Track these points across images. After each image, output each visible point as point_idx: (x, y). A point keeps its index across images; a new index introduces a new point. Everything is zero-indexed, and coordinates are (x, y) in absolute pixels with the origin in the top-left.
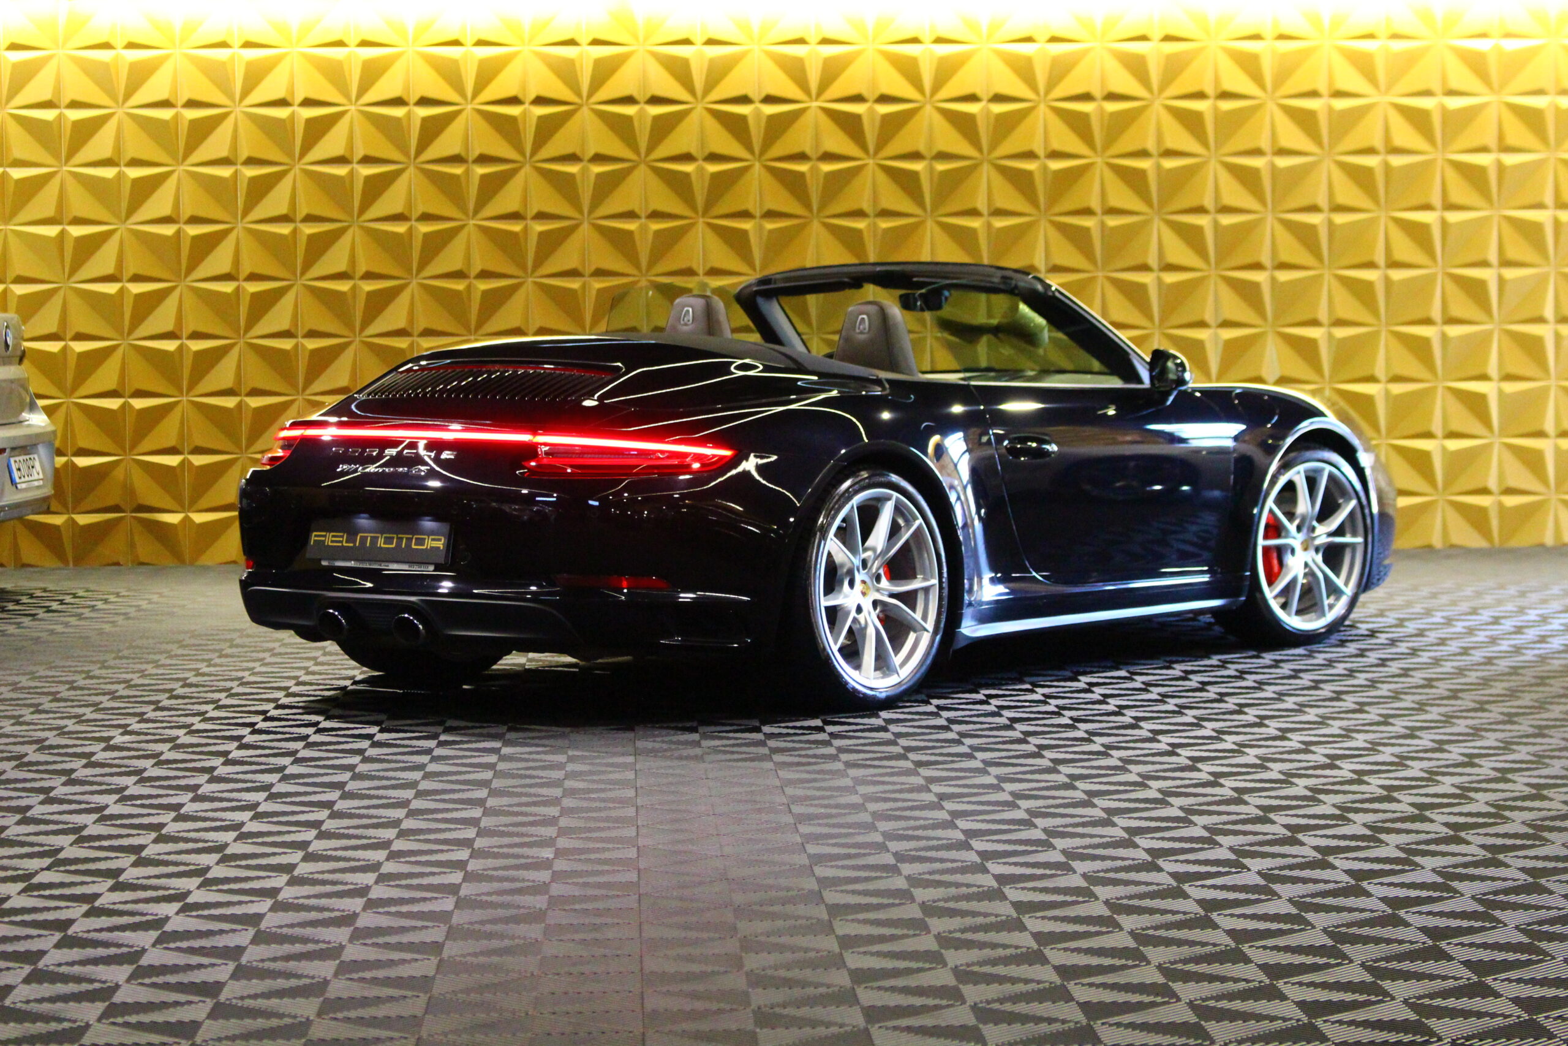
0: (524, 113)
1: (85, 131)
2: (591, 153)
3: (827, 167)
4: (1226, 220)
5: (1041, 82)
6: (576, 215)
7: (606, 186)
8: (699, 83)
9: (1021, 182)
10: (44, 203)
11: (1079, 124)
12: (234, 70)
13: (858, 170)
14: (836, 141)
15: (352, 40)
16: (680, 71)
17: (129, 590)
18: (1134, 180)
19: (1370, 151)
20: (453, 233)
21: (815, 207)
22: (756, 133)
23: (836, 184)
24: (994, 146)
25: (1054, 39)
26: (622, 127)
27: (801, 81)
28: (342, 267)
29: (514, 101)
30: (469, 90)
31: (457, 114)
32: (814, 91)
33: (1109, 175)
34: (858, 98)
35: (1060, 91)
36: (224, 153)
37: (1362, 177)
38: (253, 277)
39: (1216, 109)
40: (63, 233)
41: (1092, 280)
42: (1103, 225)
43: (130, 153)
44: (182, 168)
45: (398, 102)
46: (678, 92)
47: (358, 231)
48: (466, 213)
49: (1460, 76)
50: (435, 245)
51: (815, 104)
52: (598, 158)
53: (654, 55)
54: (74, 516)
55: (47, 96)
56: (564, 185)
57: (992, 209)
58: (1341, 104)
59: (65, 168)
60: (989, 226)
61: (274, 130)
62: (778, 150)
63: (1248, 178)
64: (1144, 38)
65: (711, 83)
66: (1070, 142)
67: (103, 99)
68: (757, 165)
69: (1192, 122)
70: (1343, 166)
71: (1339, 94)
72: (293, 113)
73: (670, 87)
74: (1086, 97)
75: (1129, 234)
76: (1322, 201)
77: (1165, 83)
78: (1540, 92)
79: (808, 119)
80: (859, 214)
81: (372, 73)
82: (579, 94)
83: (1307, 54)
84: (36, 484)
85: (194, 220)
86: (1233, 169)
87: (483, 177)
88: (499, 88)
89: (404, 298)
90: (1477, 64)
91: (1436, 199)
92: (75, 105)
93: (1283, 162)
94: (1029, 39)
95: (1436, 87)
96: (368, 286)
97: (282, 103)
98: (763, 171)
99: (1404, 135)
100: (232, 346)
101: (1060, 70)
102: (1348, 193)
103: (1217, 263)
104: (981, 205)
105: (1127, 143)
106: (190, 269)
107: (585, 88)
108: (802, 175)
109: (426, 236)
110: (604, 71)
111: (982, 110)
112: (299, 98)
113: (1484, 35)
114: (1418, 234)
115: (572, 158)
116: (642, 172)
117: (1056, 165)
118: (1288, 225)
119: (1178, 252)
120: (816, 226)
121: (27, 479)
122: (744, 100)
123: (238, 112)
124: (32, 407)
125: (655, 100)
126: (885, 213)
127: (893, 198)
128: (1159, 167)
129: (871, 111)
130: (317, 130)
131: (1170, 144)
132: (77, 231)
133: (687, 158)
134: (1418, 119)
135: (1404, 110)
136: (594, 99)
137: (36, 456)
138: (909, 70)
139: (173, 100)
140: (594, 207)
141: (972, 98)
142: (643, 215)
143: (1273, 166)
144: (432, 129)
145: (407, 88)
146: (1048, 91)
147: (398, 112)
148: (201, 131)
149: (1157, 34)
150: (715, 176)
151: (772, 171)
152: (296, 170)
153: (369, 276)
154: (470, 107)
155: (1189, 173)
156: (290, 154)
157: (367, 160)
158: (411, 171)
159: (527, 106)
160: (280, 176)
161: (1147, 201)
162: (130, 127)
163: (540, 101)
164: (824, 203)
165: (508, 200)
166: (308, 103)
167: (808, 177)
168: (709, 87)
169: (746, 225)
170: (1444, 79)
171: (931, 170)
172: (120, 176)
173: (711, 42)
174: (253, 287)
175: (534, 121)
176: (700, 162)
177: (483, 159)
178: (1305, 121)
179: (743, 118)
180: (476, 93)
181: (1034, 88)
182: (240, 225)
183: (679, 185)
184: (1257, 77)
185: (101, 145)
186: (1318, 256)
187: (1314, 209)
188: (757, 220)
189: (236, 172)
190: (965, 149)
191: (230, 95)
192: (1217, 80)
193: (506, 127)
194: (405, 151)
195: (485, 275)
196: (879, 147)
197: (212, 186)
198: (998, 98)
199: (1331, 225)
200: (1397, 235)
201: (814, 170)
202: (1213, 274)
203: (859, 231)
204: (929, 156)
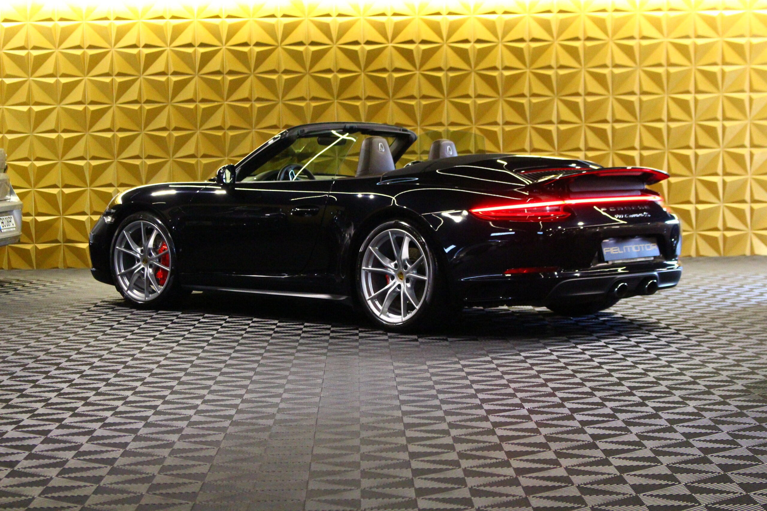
0: (250, 50)
1: (40, 61)
2: (283, 69)
3: (396, 75)
4: (590, 99)
5: (500, 33)
6: (275, 98)
7: (290, 85)
8: (334, 36)
9: (491, 82)
10: (21, 95)
11: (518, 53)
12: (111, 32)
13: (411, 76)
14: (401, 62)
15: (168, 16)
16: (325, 29)
17: (58, 280)
18: (545, 80)
19: (660, 65)
20: (216, 108)
21: (391, 94)
22: (362, 60)
23: (401, 83)
24: (477, 64)
25: (505, 13)
26: (297, 57)
27: (383, 33)
28: (164, 125)
29: (245, 44)
30: (224, 40)
31: (218, 51)
32: (390, 38)
33: (533, 77)
34: (411, 42)
35: (509, 37)
36: (106, 71)
37: (655, 78)
38: (121, 130)
39: (584, 46)
40: (30, 109)
41: (526, 128)
42: (530, 102)
43: (63, 71)
44: (87, 78)
45: (190, 45)
46: (325, 40)
47: (171, 108)
48: (223, 98)
49: (703, 29)
50: (208, 114)
51: (390, 45)
52: (286, 72)
53: (313, 22)
54: (36, 245)
55: (22, 44)
56: (270, 85)
57: (476, 94)
58: (645, 43)
59: (31, 79)
60: (475, 102)
61: (131, 60)
62: (373, 67)
63: (600, 79)
64: (549, 11)
65: (341, 35)
66: (514, 62)
67: (49, 45)
68: (363, 74)
69: (573, 52)
70: (646, 72)
71: (644, 38)
72: (140, 51)
73: (321, 38)
74: (522, 40)
75: (544, 106)
76: (637, 90)
77: (560, 34)
78: (742, 36)
79: (386, 52)
80: (412, 97)
81: (177, 32)
82: (276, 41)
83: (629, 18)
84: (12, 229)
85: (93, 103)
86: (593, 75)
87: (231, 81)
88: (238, 38)
89: (193, 140)
90: (711, 23)
91: (692, 88)
92: (35, 48)
93: (617, 71)
94: (494, 13)
95: (691, 34)
96: (176, 134)
97: (134, 46)
98: (366, 78)
99: (676, 57)
100: (111, 163)
101: (509, 27)
102: (649, 86)
103: (586, 119)
104: (471, 93)
105: (541, 62)
106: (91, 126)
107: (280, 37)
108: (384, 79)
109: (204, 109)
110: (288, 30)
111: (471, 47)
112: (142, 44)
113: (714, 9)
114: (683, 105)
115: (273, 72)
116: (307, 78)
117: (507, 73)
118: (620, 101)
119: (567, 114)
120: (391, 104)
121: (7, 227)
122: (356, 43)
123: (113, 51)
124: (12, 193)
125: (313, 43)
126: (424, 97)
127: (428, 89)
128: (557, 74)
129: (418, 48)
130: (151, 59)
131: (563, 62)
132: (36, 108)
133: (329, 71)
134: (683, 50)
135: (676, 45)
136: (284, 43)
137: (12, 216)
138: (436, 28)
139: (82, 45)
140: (284, 95)
141: (466, 41)
142: (308, 98)
143: (612, 73)
144: (206, 58)
145: (194, 38)
146: (503, 37)
147: (190, 50)
148: (95, 60)
149: (555, 9)
150: (342, 80)
151: (370, 77)
152: (141, 78)
153: (176, 129)
154: (224, 47)
155: (572, 76)
156: (138, 70)
157: (175, 73)
158: (196, 78)
159: (252, 47)
160: (134, 81)
161: (552, 90)
162: (62, 58)
163: (258, 44)
164: (395, 92)
165: (243, 92)
166: (147, 46)
167: (387, 79)
168: (339, 37)
169: (358, 103)
170: (695, 31)
171: (447, 76)
172: (57, 82)
173: (340, 15)
174: (121, 135)
175: (255, 55)
176: (335, 73)
177: (231, 73)
178: (628, 51)
179: (356, 52)
180: (227, 41)
181: (496, 36)
182: (115, 105)
183: (325, 84)
184: (604, 30)
185: (48, 67)
186: (634, 116)
187: (632, 93)
188: (363, 101)
189: (112, 80)
190: (463, 65)
191: (110, 44)
192: (585, 31)
193: (242, 57)
194: (193, 69)
195: (232, 128)
196: (421, 65)
197: (102, 87)
198: (479, 41)
199: (641, 101)
200: (673, 105)
201: (390, 77)
202: (584, 125)
203: (412, 106)
204: (445, 69)
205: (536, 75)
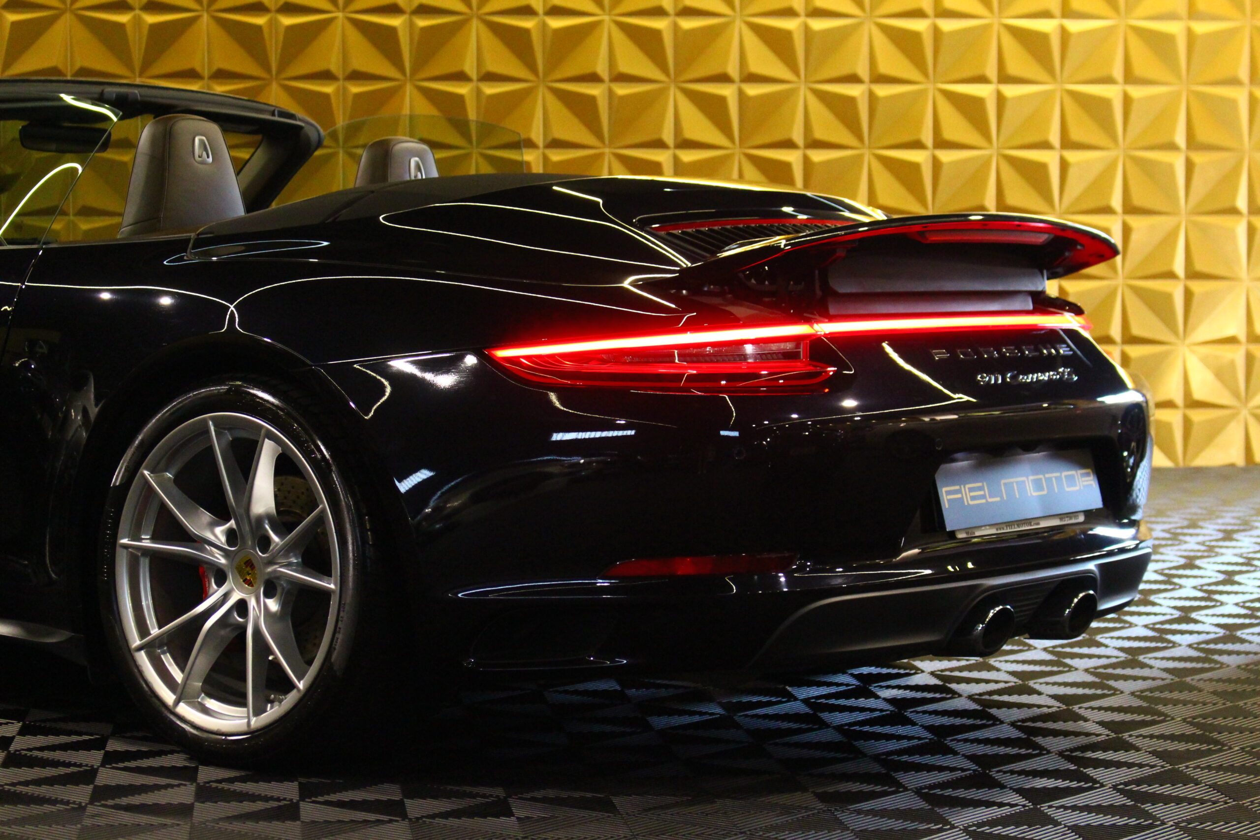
3: (288, 21)
4: (753, 90)
9: (517, 42)
13: (324, 25)
18: (648, 42)
19: (918, 13)
21: (274, 67)
33: (619, 37)
41: (600, 156)
42: (611, 93)
57: (482, 73)
60: (479, 92)
63: (779, 43)
68: (205, 17)
70: (887, 31)
76: (863, 71)
80: (326, 76)
86: (762, 32)
91: (991, 71)
93: (818, 25)
98: (212, 22)
102: (892, 62)
103: (742, 140)
104: (470, 67)
108: (259, 28)
116: (66, 22)
117: (556, 23)
118: (825, 98)
126: (357, 76)
127: (367, 58)
128: (676, 27)
143: (807, 30)
150: (154, 27)
151: (223, 23)
155: (710, 35)
161: (661, 64)
164: (286, 60)
167: (266, 31)
171: (412, 25)
176: (137, 12)
186: (859, 136)
187: (854, 79)
199: (872, 98)
200: (948, 112)
201: (272, 23)
202: (737, 152)
203: (327, 96)
204: (408, 10)
205: (622, 26)
